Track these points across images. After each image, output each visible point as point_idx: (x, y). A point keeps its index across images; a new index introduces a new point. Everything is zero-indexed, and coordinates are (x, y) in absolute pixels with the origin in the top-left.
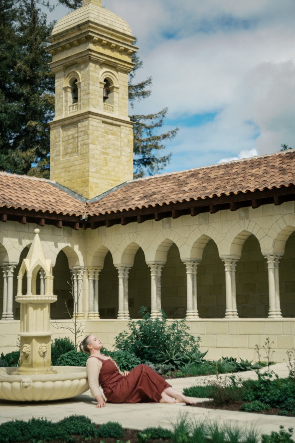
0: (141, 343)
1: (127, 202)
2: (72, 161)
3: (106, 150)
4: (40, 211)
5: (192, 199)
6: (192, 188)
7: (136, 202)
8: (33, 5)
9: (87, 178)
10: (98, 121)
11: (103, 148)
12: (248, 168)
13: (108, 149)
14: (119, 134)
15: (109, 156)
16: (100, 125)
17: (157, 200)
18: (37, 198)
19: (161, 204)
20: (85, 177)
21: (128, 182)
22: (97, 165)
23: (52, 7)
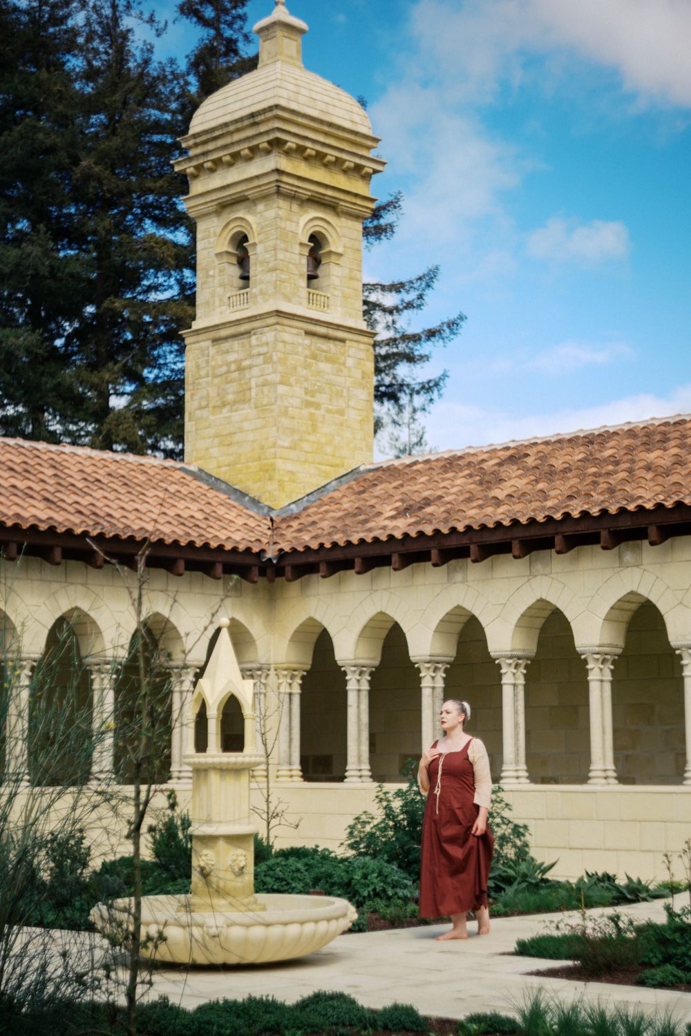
0: (406, 839)
1: (366, 521)
2: (237, 422)
3: (313, 396)
4: (176, 542)
5: (515, 522)
6: (514, 492)
7: (387, 523)
8: (116, 20)
9: (272, 461)
10: (295, 331)
11: (306, 393)
12: (637, 446)
13: (318, 395)
14: (342, 359)
15: (320, 409)
16: (300, 341)
17: (434, 521)
18: (164, 510)
19: (445, 531)
20: (267, 459)
21: (362, 468)
22: (293, 431)
23: (162, 25)
